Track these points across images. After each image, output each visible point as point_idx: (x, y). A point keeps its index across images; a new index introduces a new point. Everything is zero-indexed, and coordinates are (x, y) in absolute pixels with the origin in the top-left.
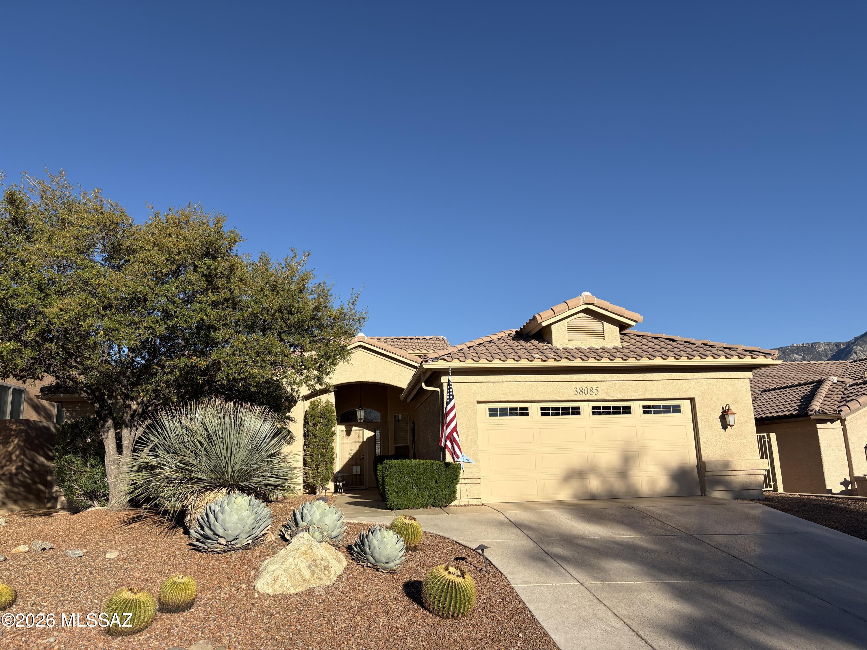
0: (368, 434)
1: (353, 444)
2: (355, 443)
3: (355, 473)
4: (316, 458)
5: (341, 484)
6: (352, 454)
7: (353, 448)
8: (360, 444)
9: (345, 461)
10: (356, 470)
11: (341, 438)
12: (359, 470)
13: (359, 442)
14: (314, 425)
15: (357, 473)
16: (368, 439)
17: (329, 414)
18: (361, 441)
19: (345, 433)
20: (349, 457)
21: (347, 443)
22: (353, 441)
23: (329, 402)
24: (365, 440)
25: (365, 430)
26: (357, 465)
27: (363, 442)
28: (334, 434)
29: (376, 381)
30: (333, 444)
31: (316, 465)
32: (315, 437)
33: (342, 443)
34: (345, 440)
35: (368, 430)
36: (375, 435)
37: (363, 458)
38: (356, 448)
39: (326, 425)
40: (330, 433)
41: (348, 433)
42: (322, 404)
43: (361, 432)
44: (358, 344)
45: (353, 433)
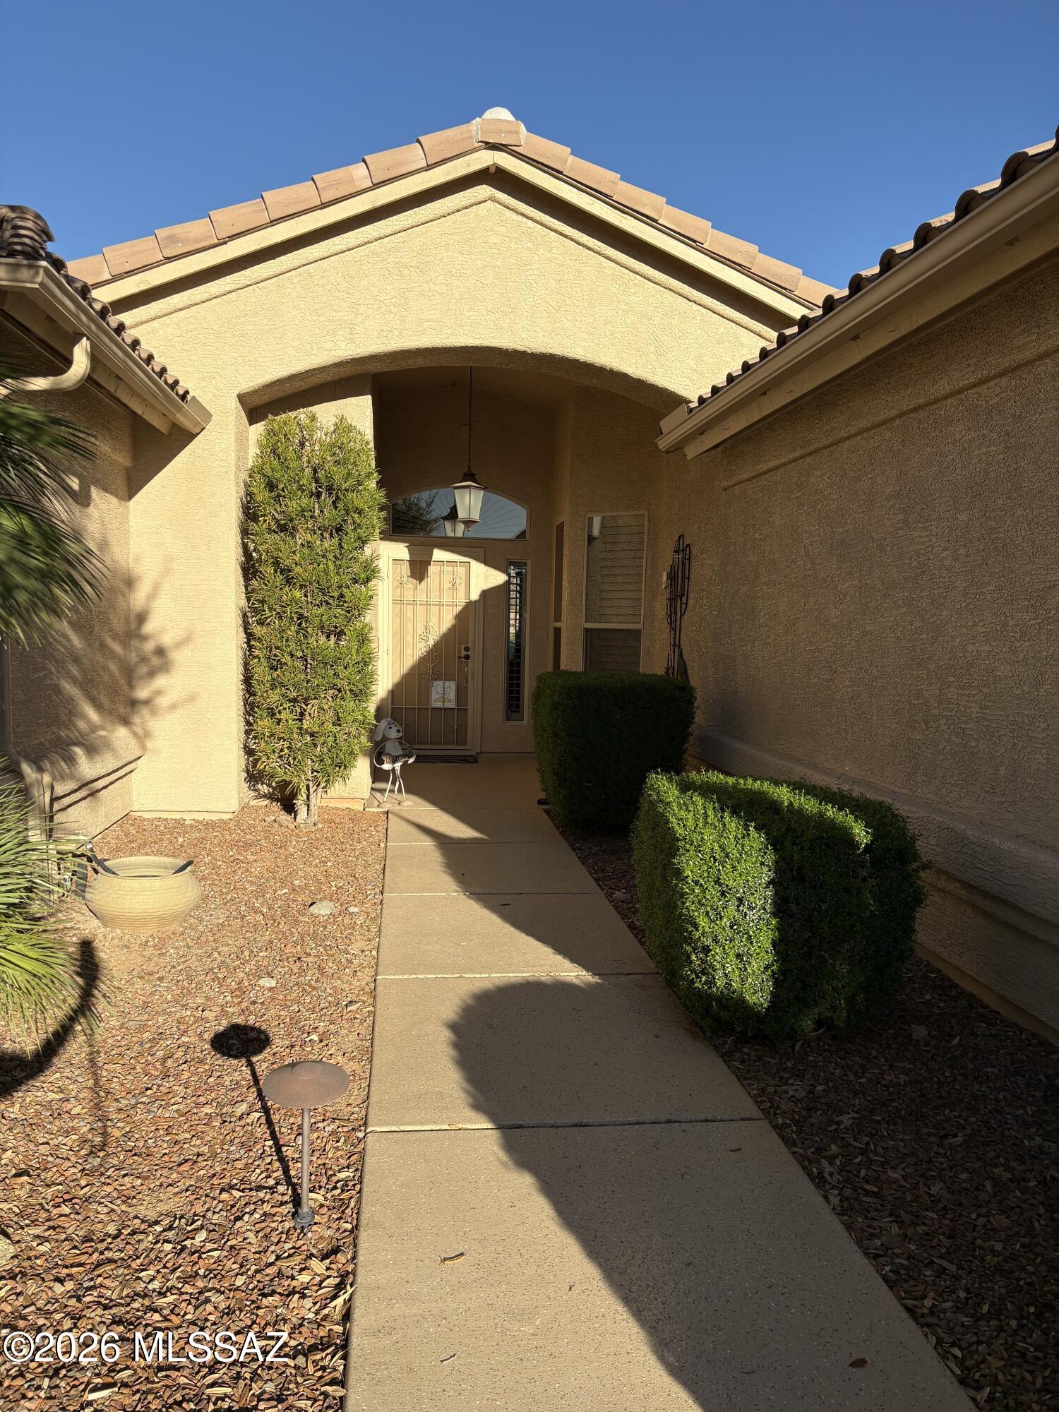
0: (485, 577)
1: (434, 609)
2: (440, 604)
3: (439, 705)
4: (293, 672)
5: (398, 766)
6: (431, 643)
7: (434, 620)
8: (459, 609)
9: (409, 662)
10: (443, 694)
11: (395, 588)
12: (452, 695)
13: (453, 605)
14: (283, 528)
15: (448, 705)
16: (485, 594)
17: (351, 482)
18: (461, 601)
19: (406, 567)
20: (421, 649)
21: (414, 603)
22: (434, 597)
23: (351, 428)
24: (475, 596)
25: (474, 564)
26: (448, 678)
27: (469, 606)
28: (369, 573)
29: (558, 350)
30: (368, 617)
31: (294, 700)
32: (289, 581)
33: (398, 602)
34: (408, 596)
35: (486, 562)
36: (508, 583)
37: (467, 657)
38: (442, 622)
39: (339, 529)
40: (356, 568)
41: (419, 568)
42: (318, 434)
43: (461, 570)
44: (485, 159)
45: (432, 569)
